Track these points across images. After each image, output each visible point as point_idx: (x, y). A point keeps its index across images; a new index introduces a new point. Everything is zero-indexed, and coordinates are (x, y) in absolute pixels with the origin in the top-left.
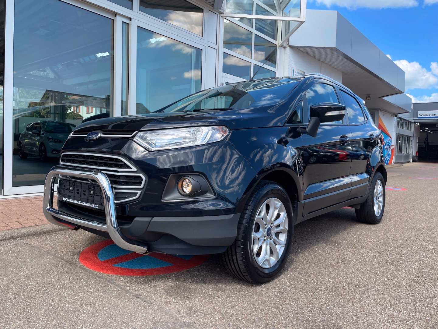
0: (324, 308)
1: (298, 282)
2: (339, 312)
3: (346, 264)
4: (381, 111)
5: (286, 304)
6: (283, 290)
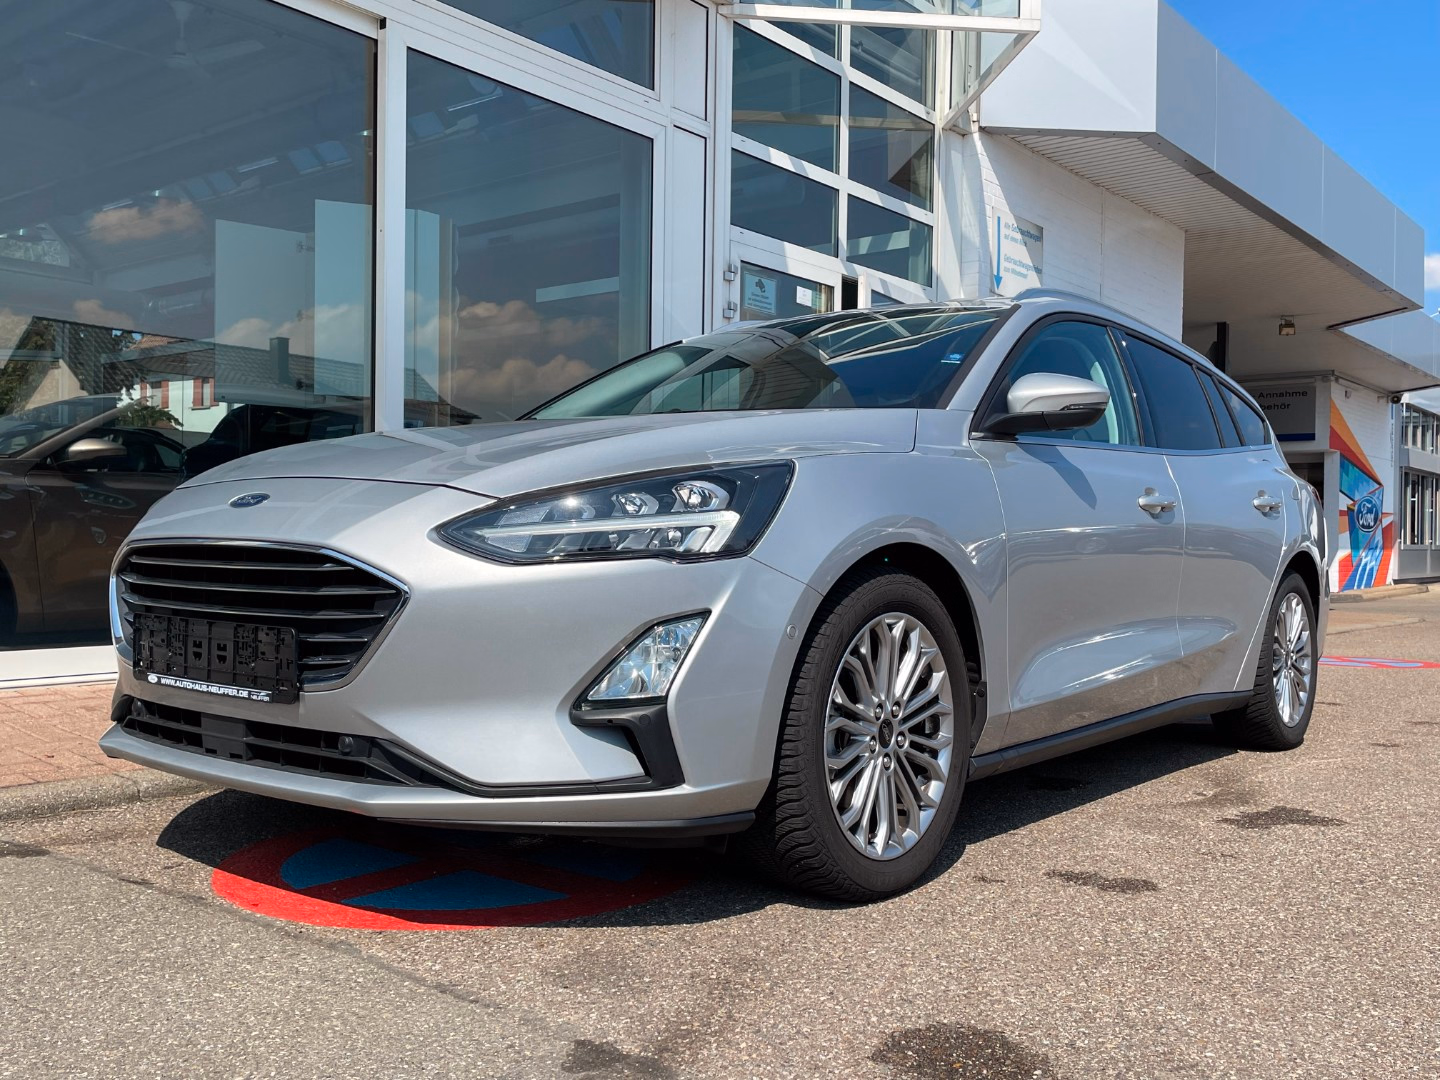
4: (1337, 380)
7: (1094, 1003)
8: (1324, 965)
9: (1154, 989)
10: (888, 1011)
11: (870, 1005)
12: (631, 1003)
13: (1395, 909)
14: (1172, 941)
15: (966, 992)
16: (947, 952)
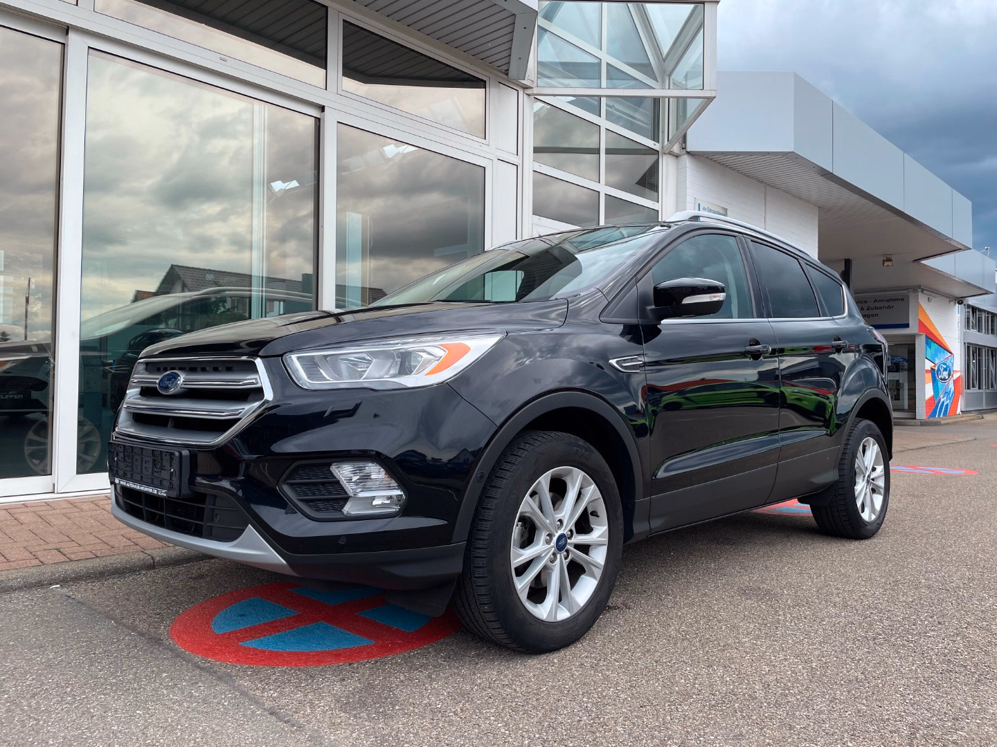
4: (922, 291)
7: (670, 732)
8: (829, 705)
9: (712, 722)
10: (537, 736)
11: (527, 731)
12: (380, 726)
13: (890, 661)
14: (736, 684)
15: (592, 721)
16: (590, 690)
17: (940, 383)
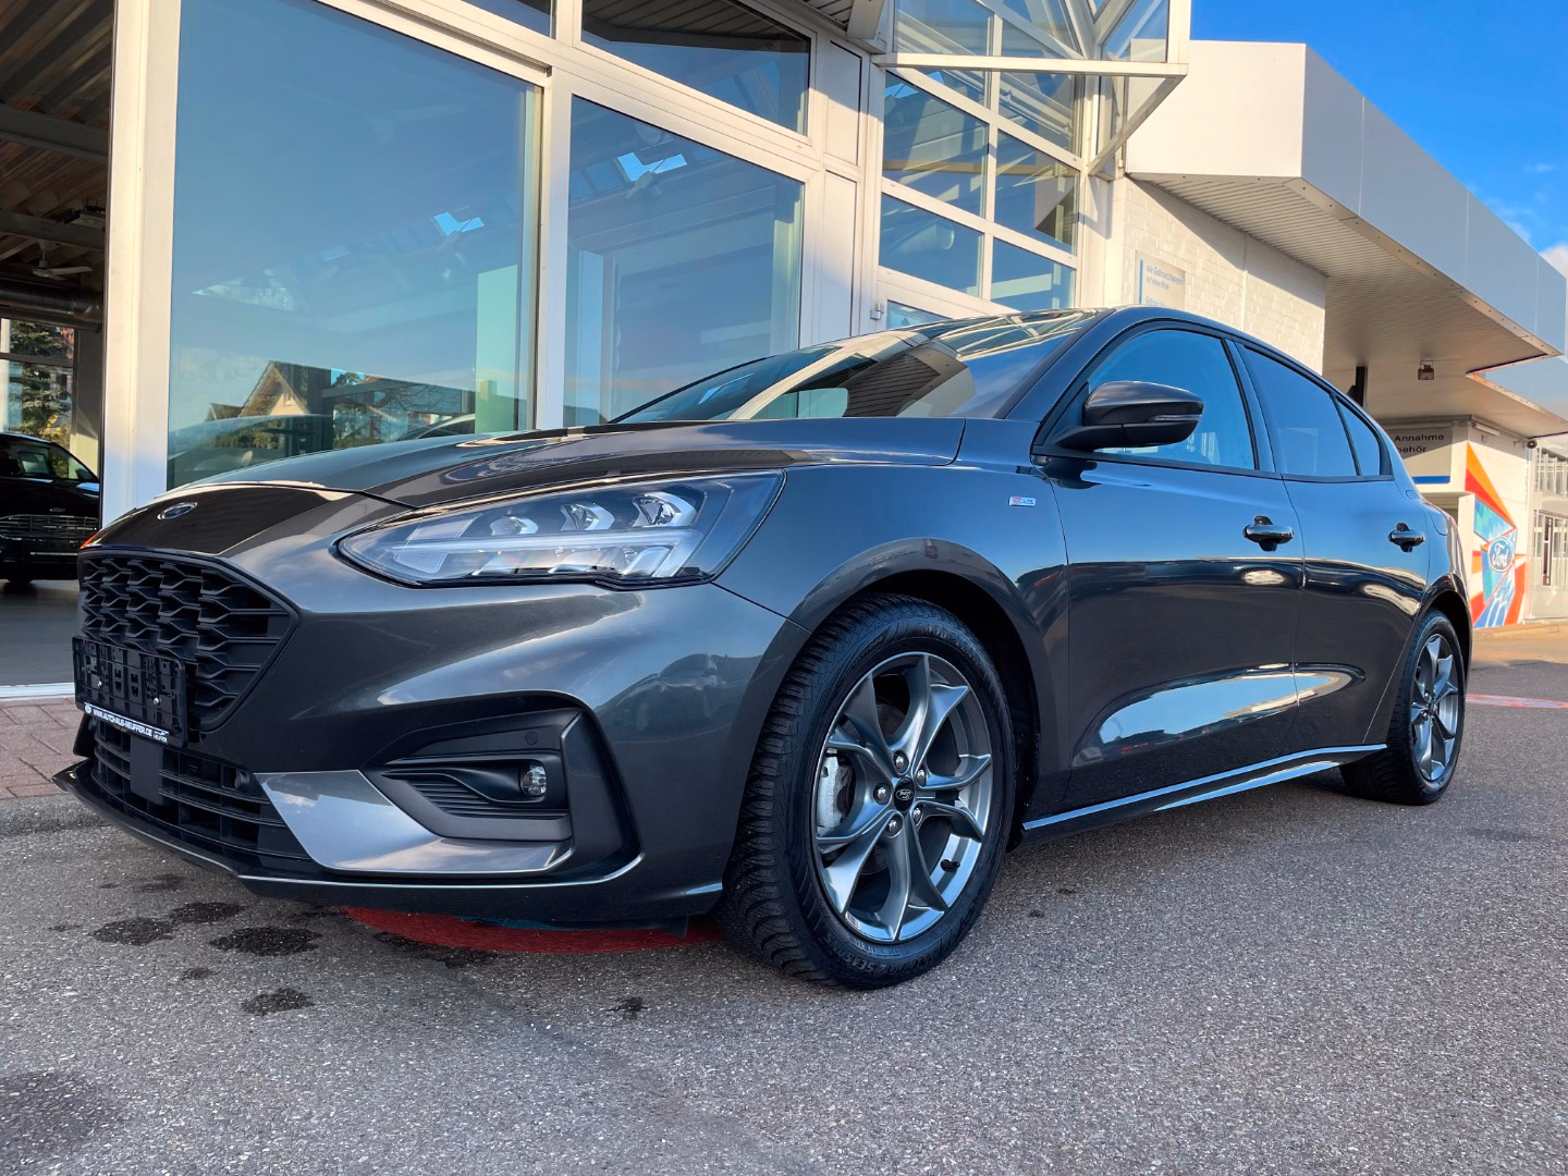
0: (1262, 1089)
1: (1156, 996)
2: (1324, 1107)
3: (1348, 940)
4: (1474, 425)
5: (1107, 1068)
6: (1098, 1020)
17: (1494, 573)
